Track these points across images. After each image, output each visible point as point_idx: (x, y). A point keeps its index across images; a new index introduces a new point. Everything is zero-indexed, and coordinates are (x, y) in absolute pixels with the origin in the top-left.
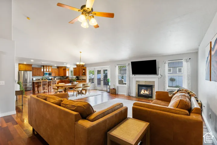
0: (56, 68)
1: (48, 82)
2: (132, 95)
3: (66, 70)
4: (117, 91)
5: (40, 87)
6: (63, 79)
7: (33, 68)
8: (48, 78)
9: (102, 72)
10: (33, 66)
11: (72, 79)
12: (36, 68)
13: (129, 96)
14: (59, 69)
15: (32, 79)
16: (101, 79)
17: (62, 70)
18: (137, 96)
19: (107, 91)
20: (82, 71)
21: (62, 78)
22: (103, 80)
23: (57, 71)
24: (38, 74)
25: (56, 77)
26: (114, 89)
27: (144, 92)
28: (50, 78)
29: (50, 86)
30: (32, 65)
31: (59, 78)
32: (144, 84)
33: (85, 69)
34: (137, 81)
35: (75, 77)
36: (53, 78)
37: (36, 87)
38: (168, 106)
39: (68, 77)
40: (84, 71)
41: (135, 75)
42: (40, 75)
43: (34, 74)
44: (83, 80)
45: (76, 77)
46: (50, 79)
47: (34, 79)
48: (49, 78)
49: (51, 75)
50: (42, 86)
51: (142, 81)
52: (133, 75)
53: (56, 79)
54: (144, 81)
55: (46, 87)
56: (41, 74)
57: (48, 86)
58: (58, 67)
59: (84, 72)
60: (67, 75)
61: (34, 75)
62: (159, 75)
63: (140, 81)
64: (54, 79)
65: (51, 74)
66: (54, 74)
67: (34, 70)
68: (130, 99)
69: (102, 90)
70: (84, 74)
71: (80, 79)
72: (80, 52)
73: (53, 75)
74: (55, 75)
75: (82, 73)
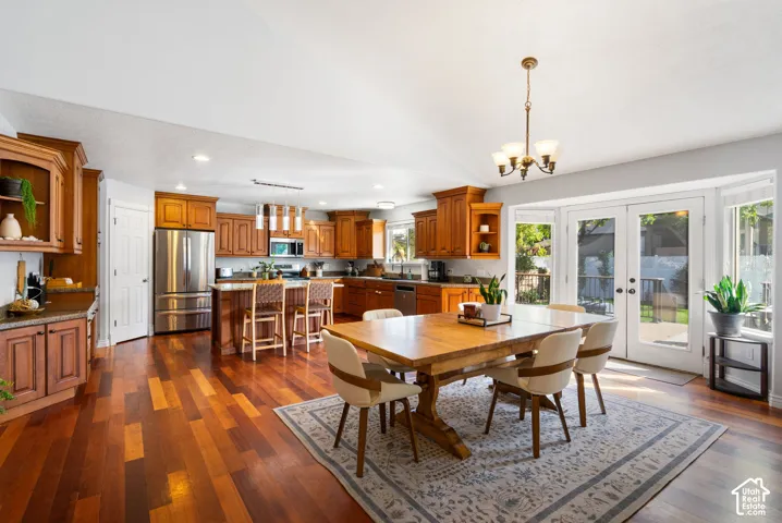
0: (324, 218)
1: (288, 291)
3: (368, 228)
5: (246, 321)
6: (353, 274)
7: (220, 216)
8: (286, 267)
10: (221, 207)
11: (402, 276)
12: (233, 217)
14: (339, 223)
15: (218, 271)
16: (622, 284)
17: (348, 227)
20: (474, 228)
21: (350, 269)
22: (637, 287)
23: (327, 234)
24: (244, 246)
25: (321, 264)
28: (297, 267)
29: (297, 316)
30: (218, 203)
31: (336, 267)
33: (490, 218)
35: (425, 262)
36: (309, 269)
37: (225, 317)
40: (485, 229)
42: (251, 254)
43: (225, 245)
44: (476, 280)
46: (294, 275)
47: (227, 273)
48: (290, 267)
49: (301, 252)
50: (254, 314)
53: (325, 274)
55: (277, 320)
56: (254, 249)
57: (289, 315)
58: (332, 216)
59: (484, 238)
60: (377, 254)
61: (222, 252)
64: (314, 274)
65: (301, 246)
66: (312, 248)
67: (225, 228)
70: (485, 247)
73: (310, 251)
74: (320, 254)
75: (475, 239)
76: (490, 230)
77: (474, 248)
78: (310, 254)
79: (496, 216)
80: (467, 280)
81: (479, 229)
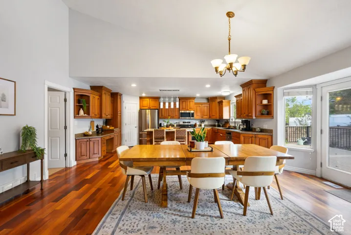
0: (205, 101)
3: (222, 105)
8: (188, 122)
11: (235, 127)
14: (211, 103)
17: (215, 105)
20: (258, 102)
23: (206, 108)
24: (170, 115)
25: (203, 121)
28: (192, 123)
31: (211, 123)
33: (268, 96)
35: (240, 121)
36: (198, 123)
39: (227, 122)
40: (265, 102)
42: (173, 117)
43: (163, 114)
44: (262, 131)
45: (243, 122)
46: (191, 126)
48: (190, 122)
49: (193, 116)
53: (205, 125)
58: (209, 99)
59: (265, 106)
60: (225, 117)
64: (201, 125)
65: (193, 114)
66: (199, 114)
70: (265, 112)
71: (254, 126)
74: (202, 117)
75: (259, 108)
76: (268, 102)
77: (258, 113)
78: (198, 117)
79: (271, 94)
80: (257, 130)
81: (261, 102)
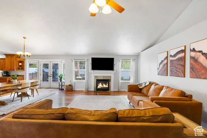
2: (90, 90)
4: (73, 87)
9: (51, 66)
13: (88, 91)
16: (49, 75)
18: (95, 90)
19: (59, 88)
22: (52, 75)
26: (69, 85)
27: (102, 86)
32: (102, 78)
34: (96, 76)
38: (159, 96)
41: (94, 70)
51: (101, 76)
52: (92, 70)
54: (102, 76)
62: (115, 71)
63: (98, 76)
68: (89, 94)
69: (50, 88)
70: (21, 68)
72: (24, 37)
75: (17, 66)
76: (22, 64)
79: (23, 61)
81: (19, 64)
